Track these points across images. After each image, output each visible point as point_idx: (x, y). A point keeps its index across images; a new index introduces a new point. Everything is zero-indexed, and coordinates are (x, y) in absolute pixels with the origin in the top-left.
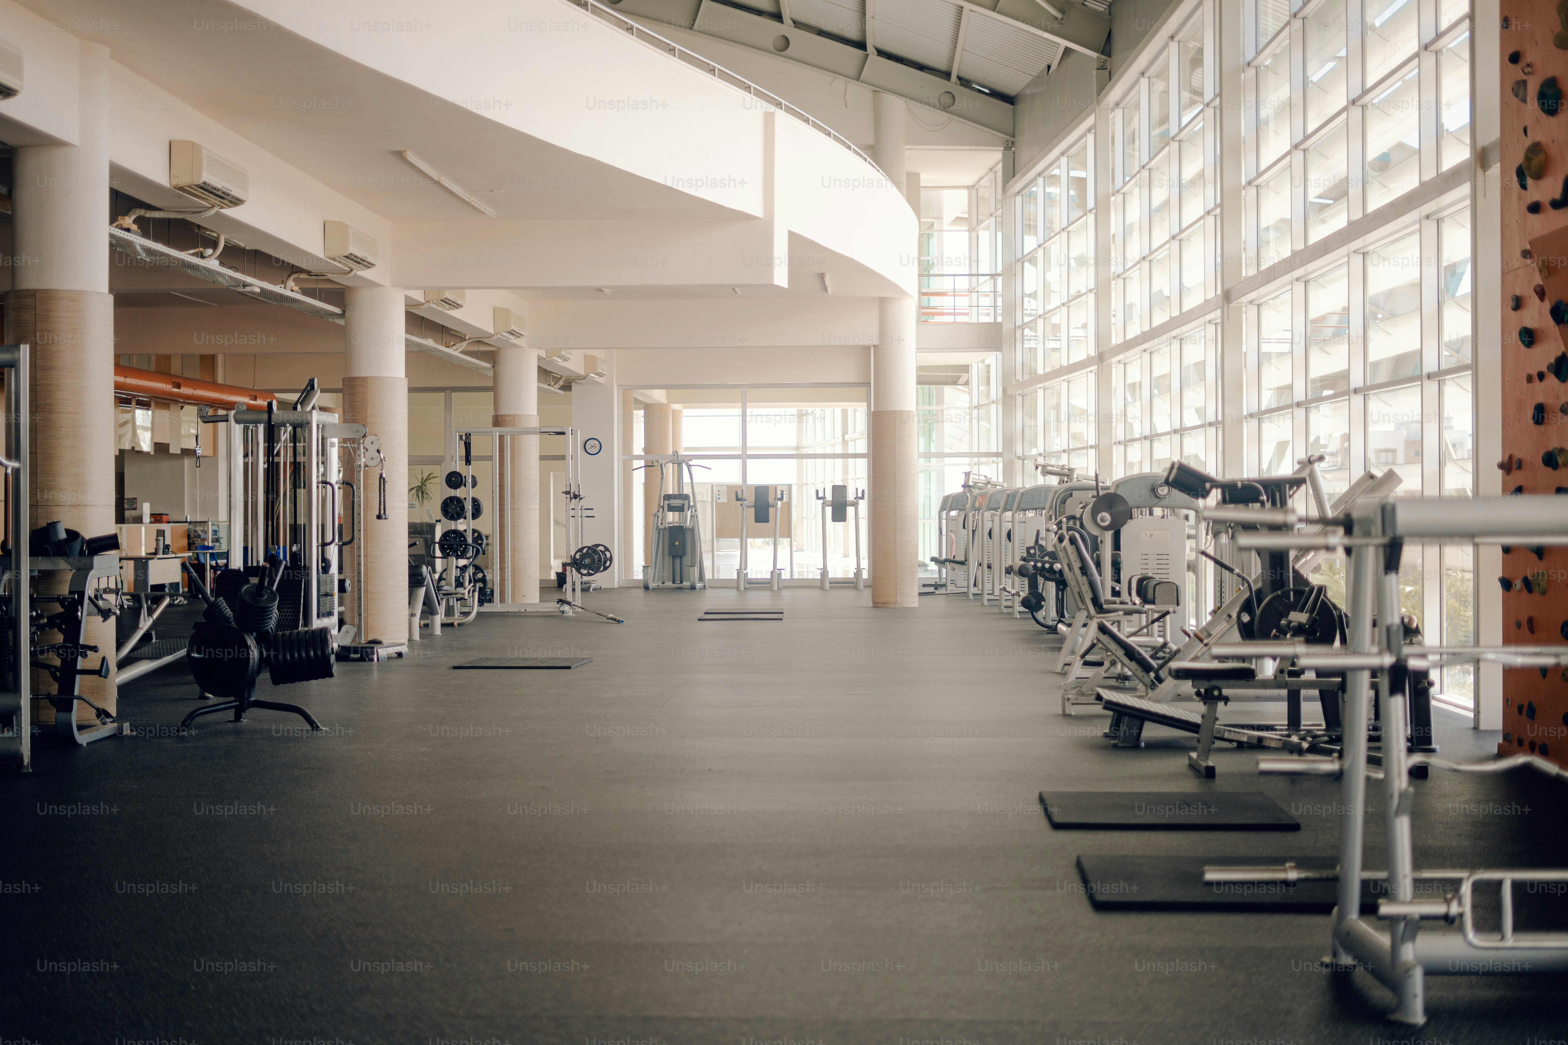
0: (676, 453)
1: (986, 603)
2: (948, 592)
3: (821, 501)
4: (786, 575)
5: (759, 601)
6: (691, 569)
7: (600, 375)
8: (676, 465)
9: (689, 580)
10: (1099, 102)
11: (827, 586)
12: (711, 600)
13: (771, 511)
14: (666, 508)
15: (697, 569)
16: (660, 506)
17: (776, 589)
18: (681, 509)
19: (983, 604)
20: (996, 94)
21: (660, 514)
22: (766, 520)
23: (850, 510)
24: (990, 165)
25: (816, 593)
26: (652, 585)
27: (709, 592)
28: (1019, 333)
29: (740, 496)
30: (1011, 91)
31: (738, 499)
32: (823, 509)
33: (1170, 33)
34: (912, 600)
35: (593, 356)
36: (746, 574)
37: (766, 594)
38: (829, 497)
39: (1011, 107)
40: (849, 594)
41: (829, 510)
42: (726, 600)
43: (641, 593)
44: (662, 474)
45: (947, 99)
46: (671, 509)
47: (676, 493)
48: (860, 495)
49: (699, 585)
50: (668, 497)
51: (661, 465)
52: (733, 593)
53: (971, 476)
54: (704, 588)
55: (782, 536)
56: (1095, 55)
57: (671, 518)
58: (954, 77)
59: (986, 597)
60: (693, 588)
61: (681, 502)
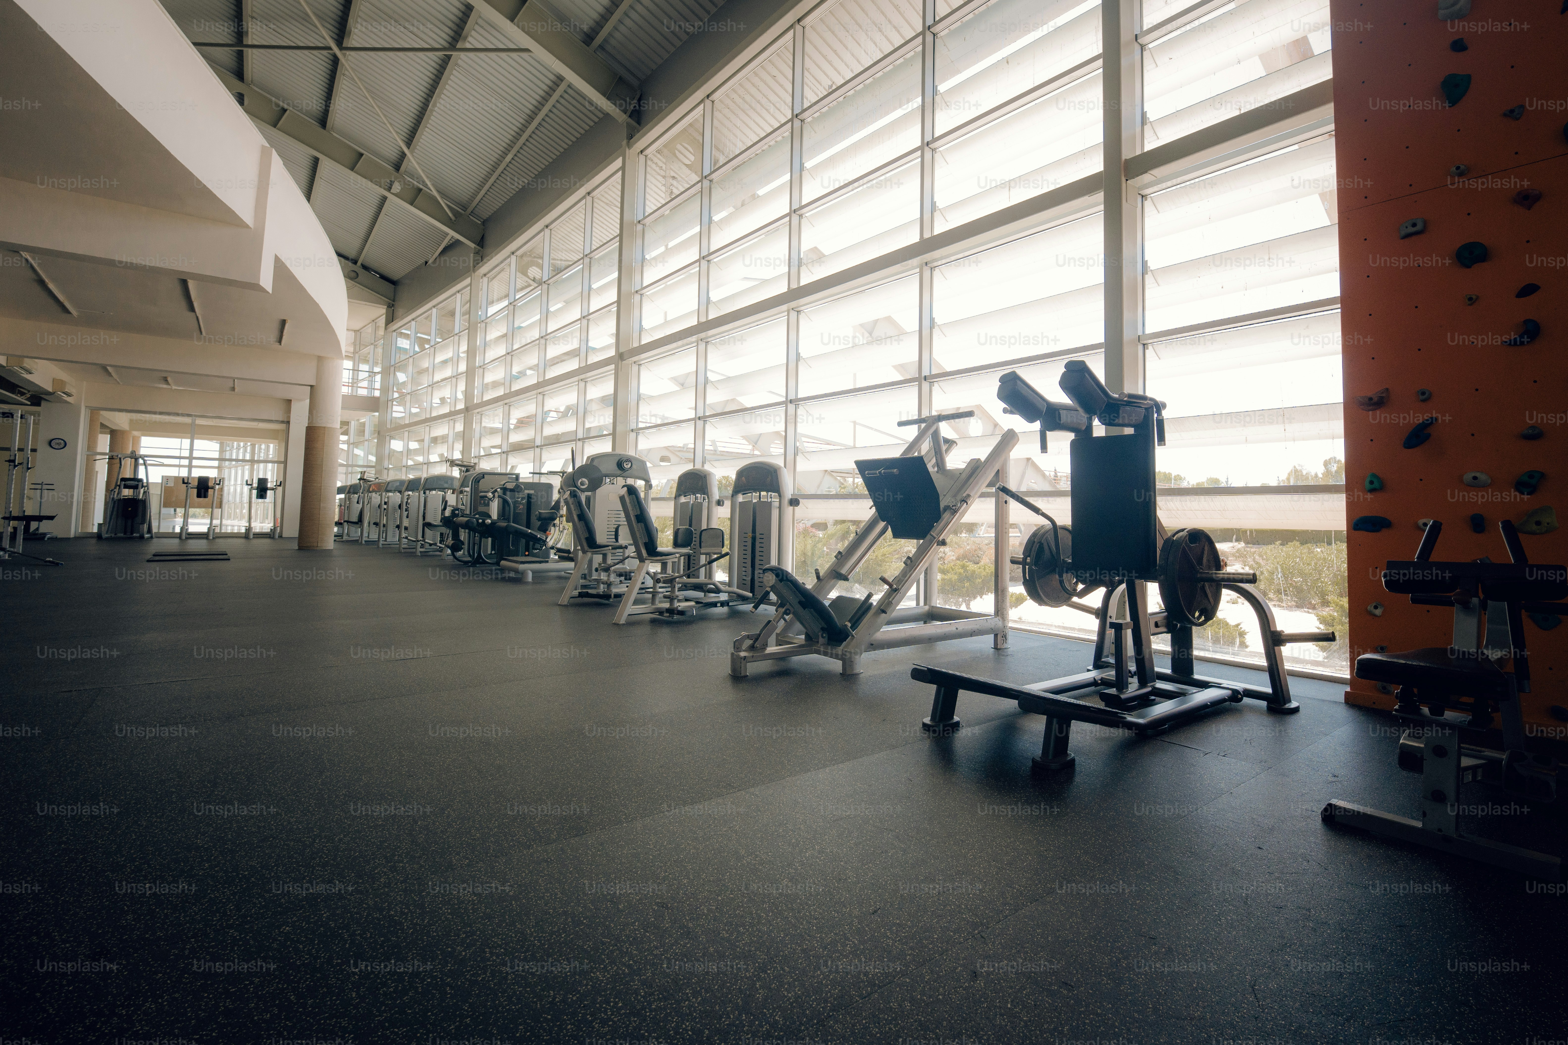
0: (133, 452)
1: (381, 546)
2: (344, 539)
3: (250, 487)
4: (217, 530)
5: (199, 546)
6: (141, 526)
7: (69, 395)
8: (133, 460)
9: (138, 532)
10: (474, 271)
11: (251, 536)
12: (157, 546)
13: (210, 491)
14: (122, 486)
15: (146, 526)
16: (116, 485)
17: (211, 538)
18: (135, 487)
19: (378, 547)
20: (383, 277)
21: (117, 490)
22: (205, 496)
23: (270, 493)
24: (373, 317)
25: (243, 541)
26: (105, 535)
27: (155, 540)
28: (390, 403)
29: (186, 481)
30: (395, 276)
31: (184, 483)
32: (250, 491)
33: (546, 223)
34: (330, 544)
35: (62, 381)
36: (187, 529)
37: (204, 542)
38: (255, 485)
39: (393, 286)
40: (267, 541)
41: (255, 492)
42: (173, 545)
43: (94, 541)
44: (121, 465)
45: (353, 275)
46: (126, 487)
47: (132, 477)
48: (279, 484)
49: (147, 536)
50: (123, 479)
51: (120, 459)
52: (177, 541)
53: (366, 474)
54: (152, 537)
55: (216, 508)
56: (472, 245)
57: (127, 493)
58: (359, 263)
59: (381, 542)
60: (142, 537)
61: (136, 483)
